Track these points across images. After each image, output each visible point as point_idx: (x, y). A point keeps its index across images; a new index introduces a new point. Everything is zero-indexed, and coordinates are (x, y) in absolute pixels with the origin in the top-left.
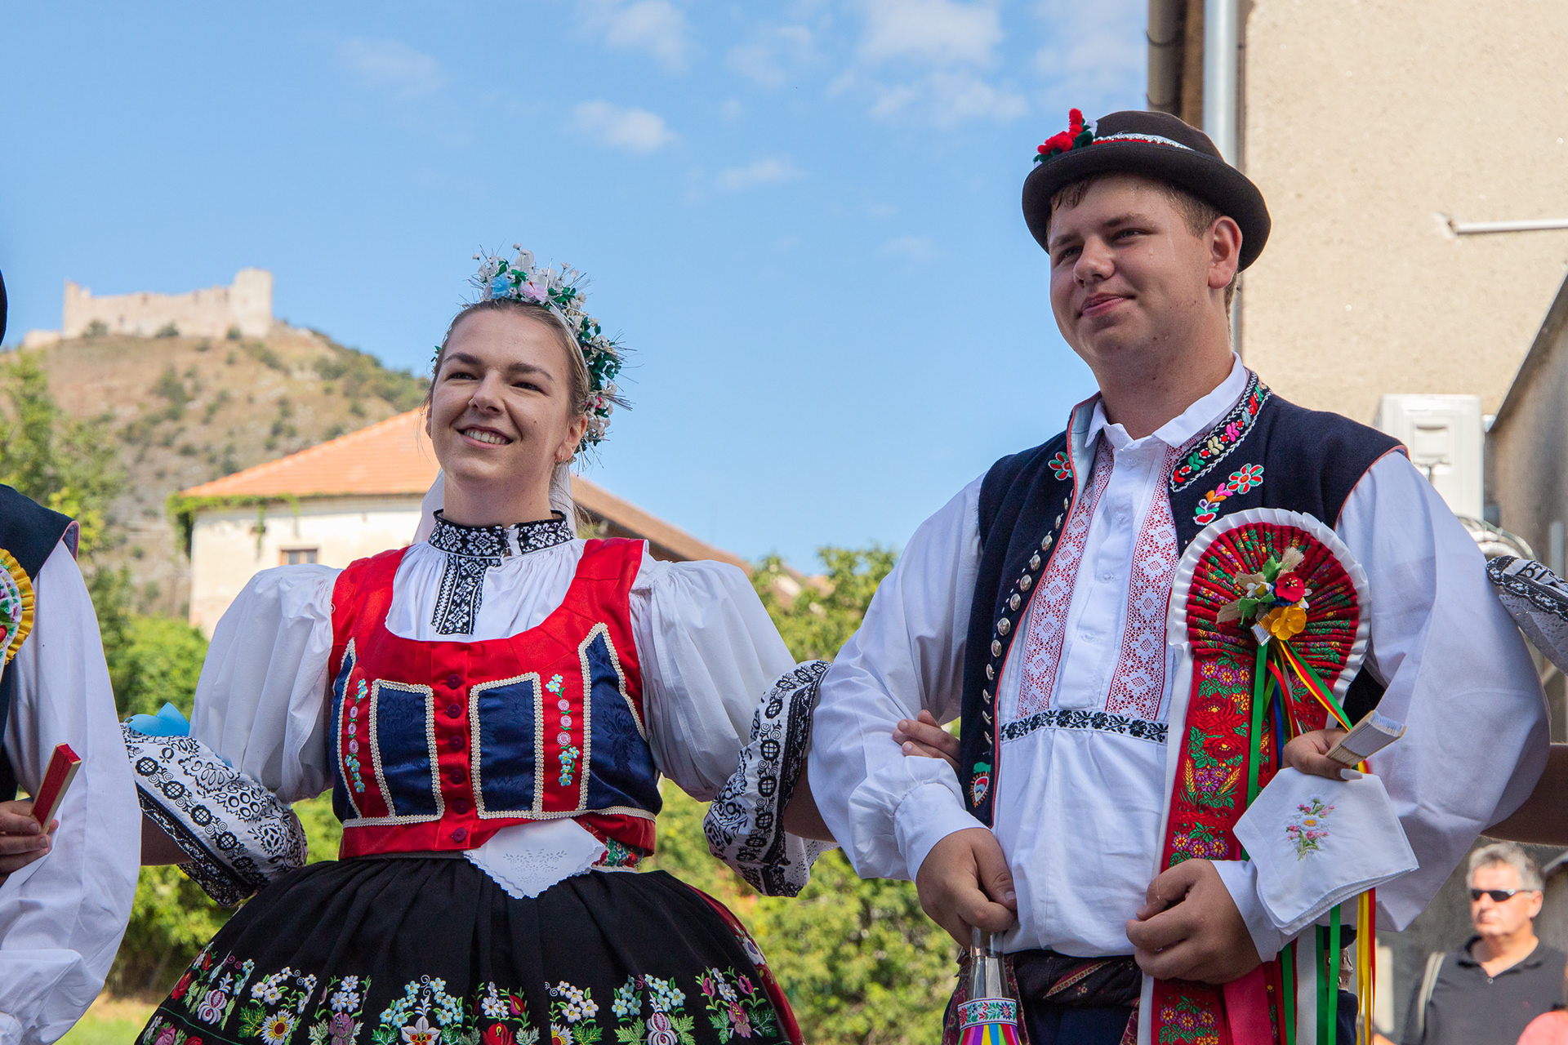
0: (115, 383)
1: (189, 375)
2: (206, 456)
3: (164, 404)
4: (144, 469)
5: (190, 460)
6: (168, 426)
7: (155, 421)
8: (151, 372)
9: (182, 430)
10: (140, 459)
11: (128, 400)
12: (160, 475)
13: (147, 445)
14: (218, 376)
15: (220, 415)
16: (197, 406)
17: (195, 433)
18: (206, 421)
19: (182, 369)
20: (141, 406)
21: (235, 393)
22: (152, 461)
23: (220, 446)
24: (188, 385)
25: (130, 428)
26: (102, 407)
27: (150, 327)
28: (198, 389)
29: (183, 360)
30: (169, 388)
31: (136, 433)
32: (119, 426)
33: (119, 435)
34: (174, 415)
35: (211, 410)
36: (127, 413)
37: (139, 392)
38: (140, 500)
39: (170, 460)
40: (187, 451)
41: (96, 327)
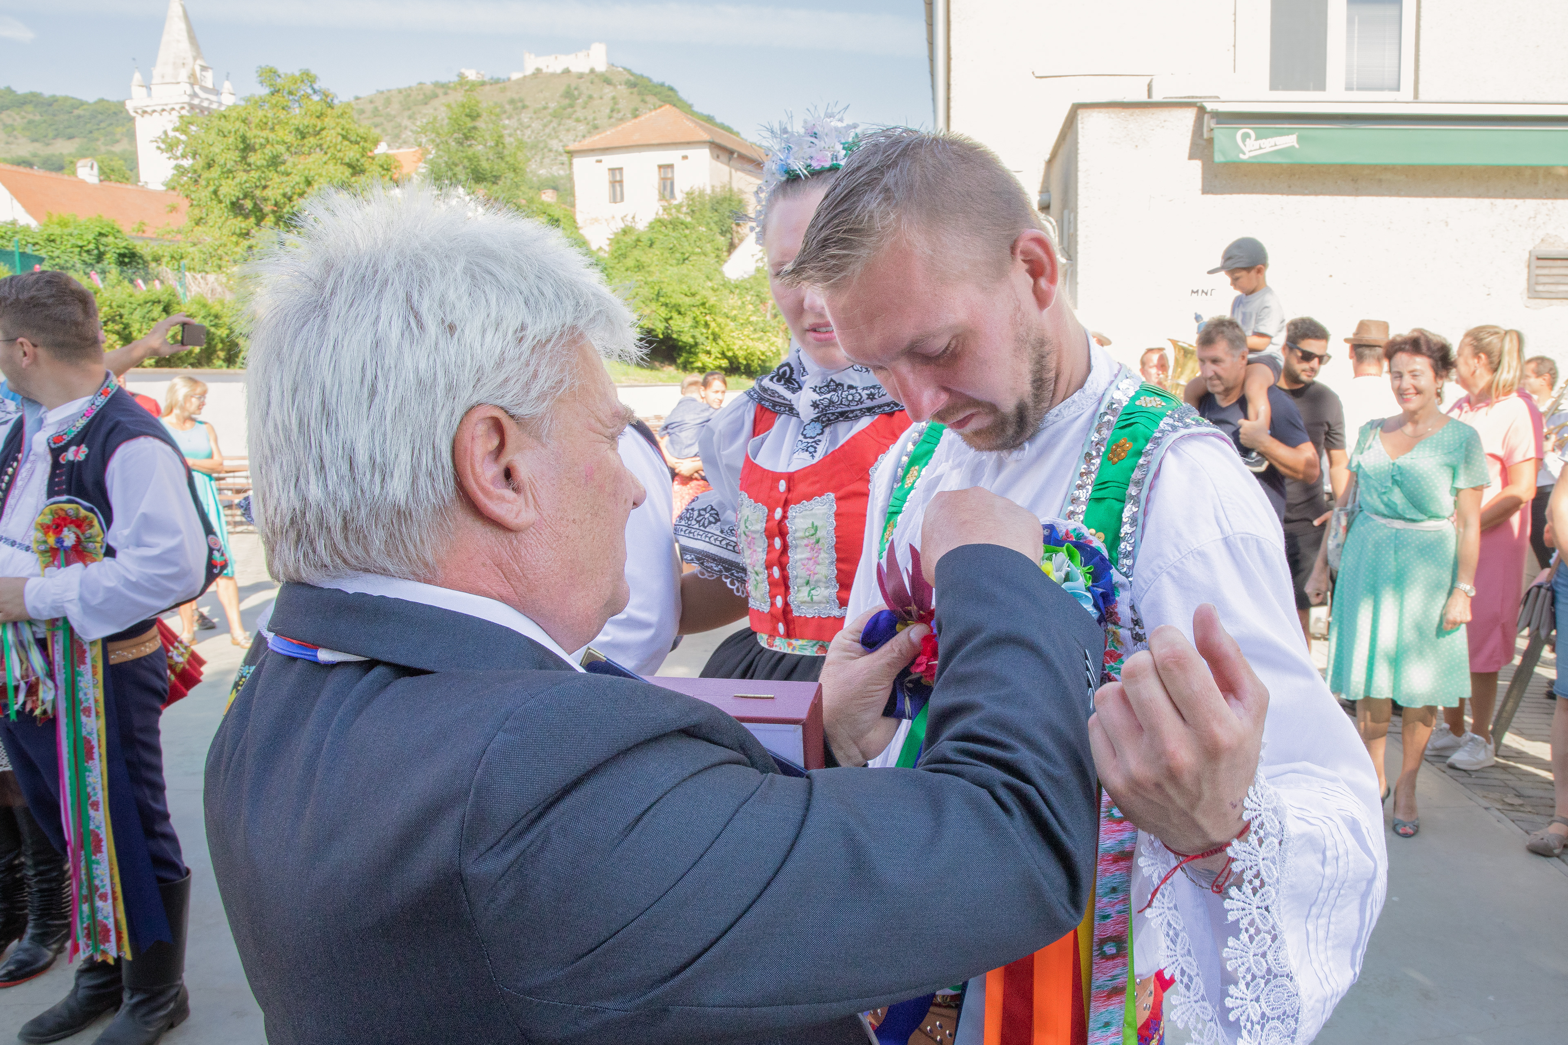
1: (576, 89)
2: (586, 121)
3: (567, 102)
4: (562, 127)
5: (579, 124)
6: (570, 110)
7: (564, 108)
8: (561, 89)
9: (575, 112)
10: (559, 125)
11: (553, 100)
12: (568, 130)
13: (562, 119)
14: (587, 89)
15: (590, 105)
16: (580, 101)
17: (580, 114)
18: (584, 108)
19: (573, 86)
20: (559, 102)
21: (595, 95)
22: (565, 125)
23: (590, 118)
24: (576, 93)
25: (555, 112)
26: (544, 103)
27: (559, 69)
28: (580, 95)
29: (573, 83)
30: (568, 94)
31: (557, 114)
32: (550, 111)
33: (551, 114)
34: (571, 106)
35: (586, 103)
36: (552, 105)
37: (557, 97)
38: (561, 141)
39: (571, 124)
40: (578, 120)
41: (539, 70)
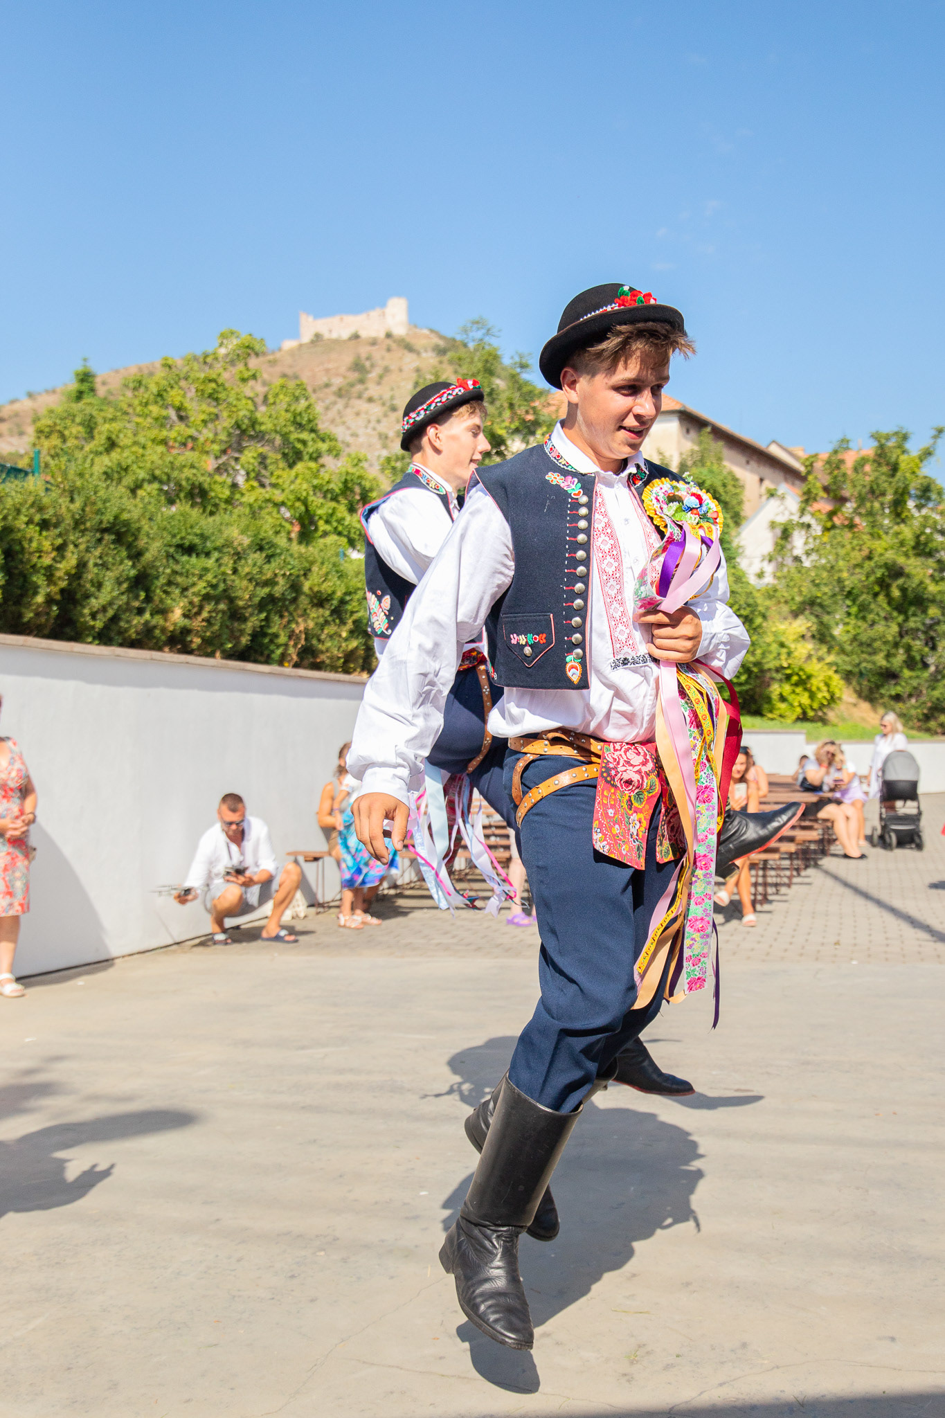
0: (330, 366)
1: (368, 359)
2: (380, 402)
3: (354, 376)
4: (349, 411)
5: (372, 405)
6: (359, 387)
7: (352, 385)
8: (348, 359)
9: (366, 389)
10: (346, 406)
11: (337, 375)
12: (358, 414)
13: (349, 399)
14: (383, 358)
15: (386, 379)
16: (373, 375)
17: (373, 390)
18: (379, 383)
19: (363, 356)
20: (345, 377)
21: (393, 367)
22: (353, 407)
23: (387, 396)
24: (368, 364)
25: (340, 390)
26: (325, 379)
27: (345, 334)
28: (373, 366)
29: (364, 351)
30: (358, 367)
31: (343, 392)
32: (334, 389)
33: (335, 393)
34: (362, 381)
35: (381, 377)
36: (337, 382)
37: (343, 370)
38: (348, 428)
39: (362, 405)
40: (370, 400)
41: (318, 337)
